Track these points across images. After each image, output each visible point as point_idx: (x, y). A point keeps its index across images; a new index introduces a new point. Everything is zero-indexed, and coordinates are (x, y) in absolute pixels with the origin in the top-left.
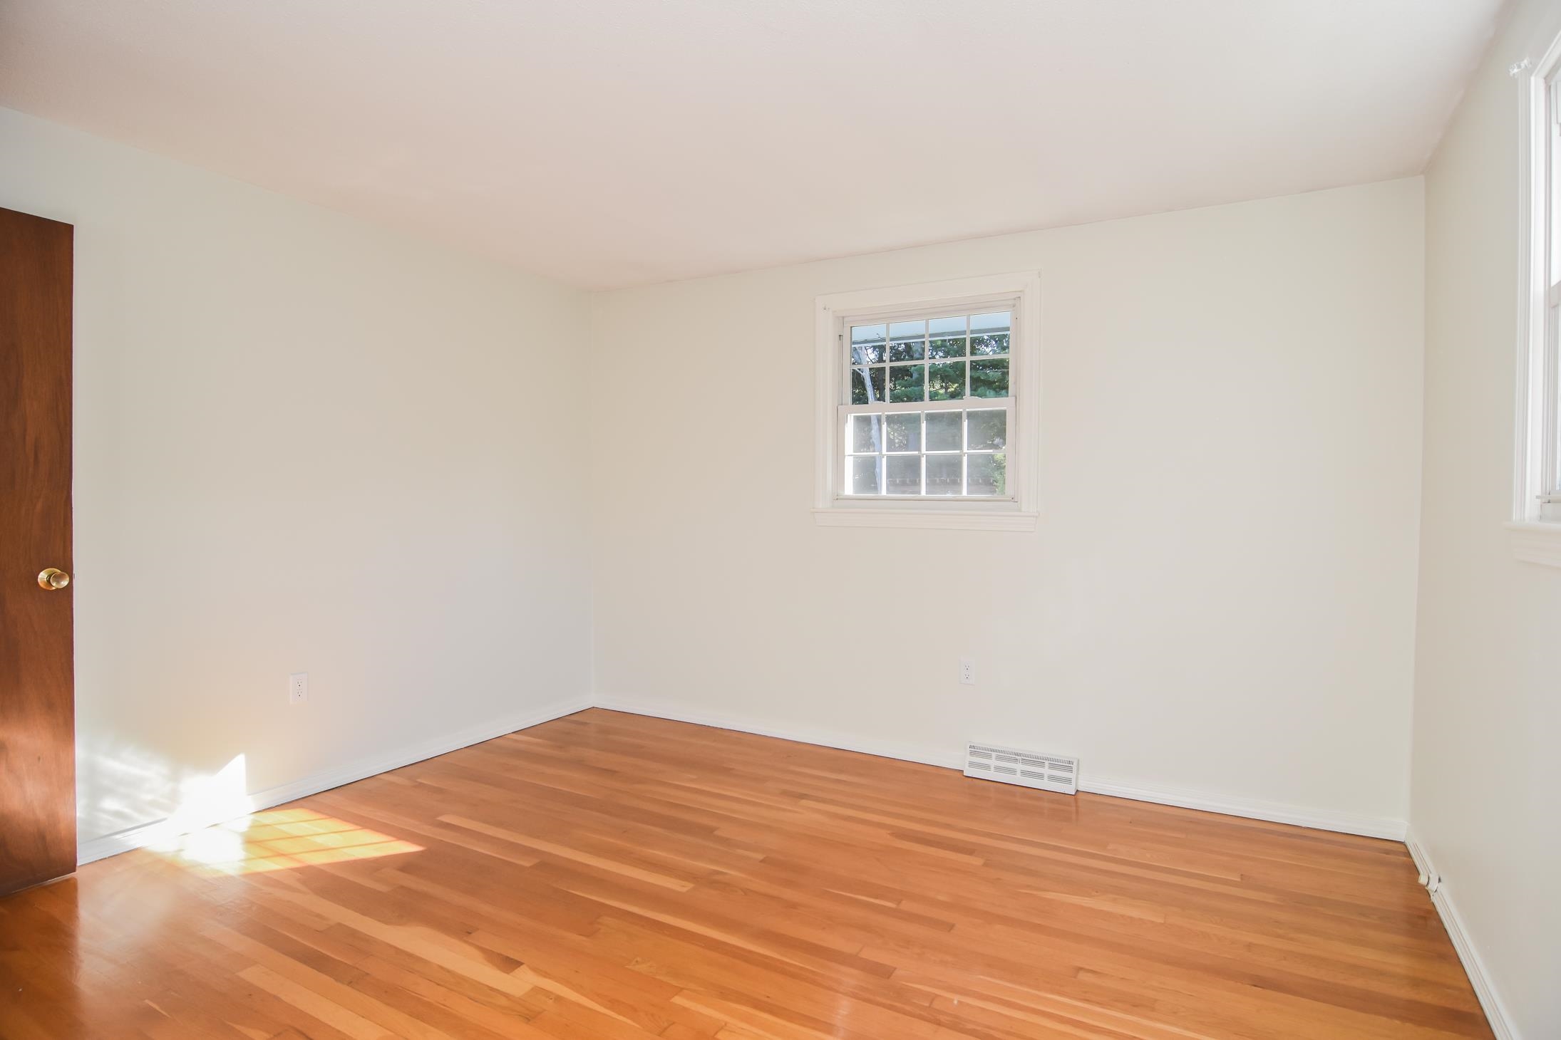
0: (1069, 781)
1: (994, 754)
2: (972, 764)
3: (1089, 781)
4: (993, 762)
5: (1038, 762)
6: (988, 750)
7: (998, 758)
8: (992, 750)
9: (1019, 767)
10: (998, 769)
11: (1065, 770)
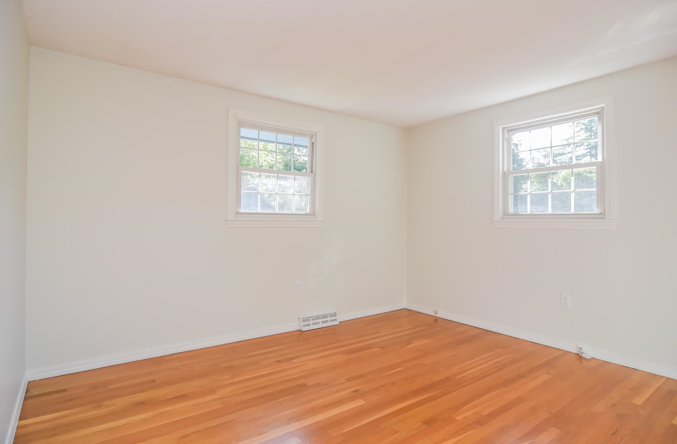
0: (336, 320)
1: (311, 319)
2: (304, 326)
3: (344, 316)
4: (311, 322)
5: (325, 316)
6: (308, 318)
7: (313, 320)
8: (309, 317)
9: (320, 320)
10: (314, 324)
11: (325, 318)
